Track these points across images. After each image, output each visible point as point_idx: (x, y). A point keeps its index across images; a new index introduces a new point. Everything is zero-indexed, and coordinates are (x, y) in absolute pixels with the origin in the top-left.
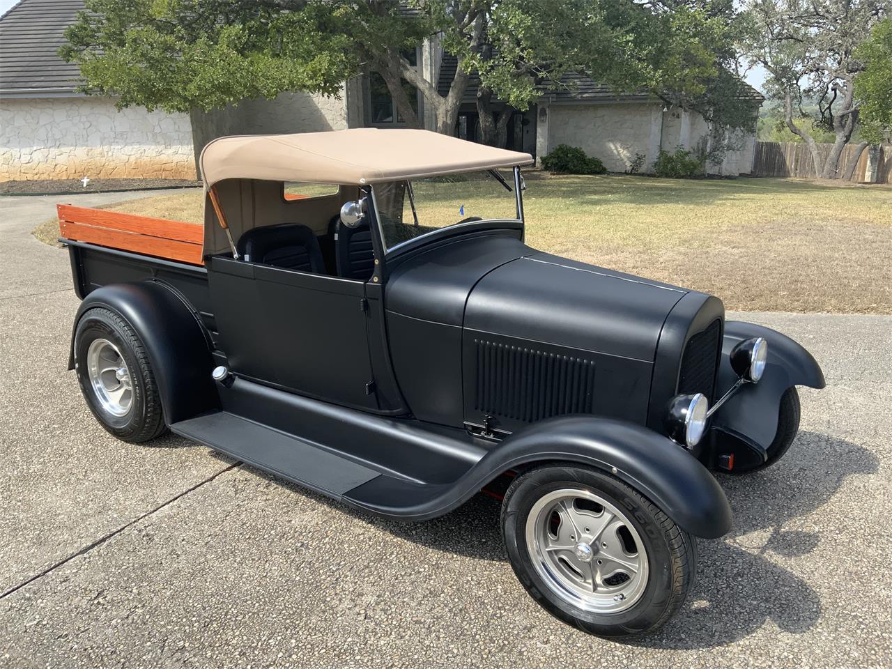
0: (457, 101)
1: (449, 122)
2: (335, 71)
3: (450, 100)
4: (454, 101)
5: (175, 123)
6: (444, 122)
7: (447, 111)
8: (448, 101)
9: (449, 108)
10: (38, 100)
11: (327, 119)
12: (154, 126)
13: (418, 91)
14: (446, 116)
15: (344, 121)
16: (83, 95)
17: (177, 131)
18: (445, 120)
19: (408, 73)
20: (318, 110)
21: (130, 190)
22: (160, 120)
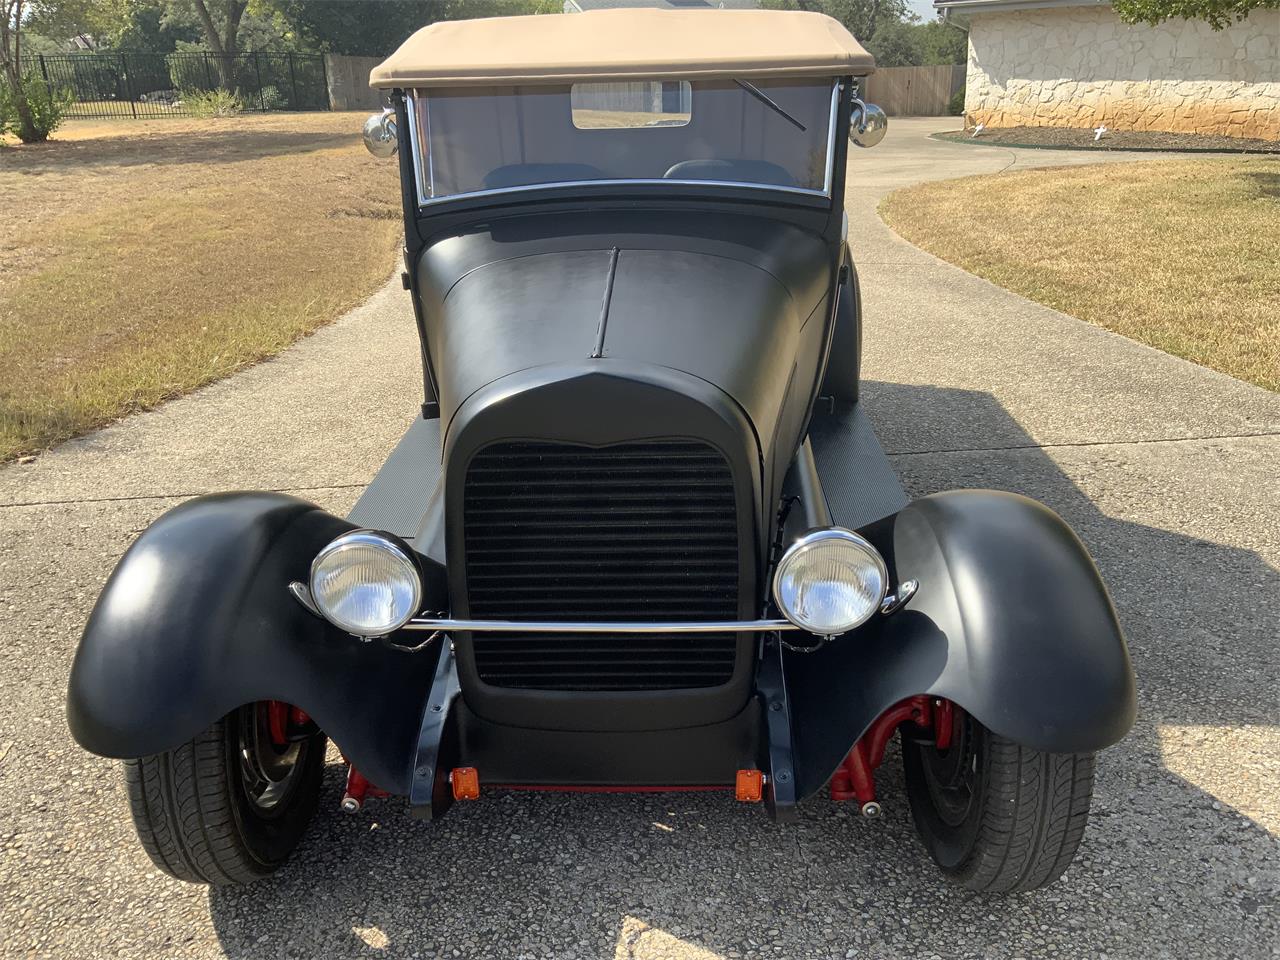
21: (1156, 150)
22: (1249, 39)
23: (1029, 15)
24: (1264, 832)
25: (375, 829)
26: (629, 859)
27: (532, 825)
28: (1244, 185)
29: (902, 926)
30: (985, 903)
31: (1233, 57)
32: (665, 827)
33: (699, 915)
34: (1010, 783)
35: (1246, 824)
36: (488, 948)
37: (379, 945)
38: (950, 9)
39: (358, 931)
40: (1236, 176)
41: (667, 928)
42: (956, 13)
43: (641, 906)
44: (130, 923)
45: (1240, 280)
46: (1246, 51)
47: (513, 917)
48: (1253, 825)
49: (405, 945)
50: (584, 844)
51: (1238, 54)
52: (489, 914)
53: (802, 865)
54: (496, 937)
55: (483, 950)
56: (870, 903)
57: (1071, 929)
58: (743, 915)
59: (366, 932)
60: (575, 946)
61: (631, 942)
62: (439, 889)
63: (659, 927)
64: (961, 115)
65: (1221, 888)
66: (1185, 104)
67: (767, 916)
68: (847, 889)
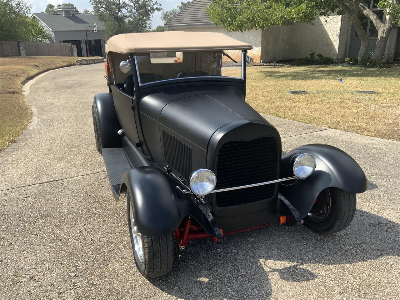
0: (391, 25)
1: (384, 36)
2: (309, 11)
3: (387, 25)
4: (390, 25)
5: (255, 37)
6: (381, 36)
7: (384, 31)
8: (386, 25)
9: (386, 29)
10: (206, 28)
11: (329, 35)
12: (247, 39)
13: (369, 19)
14: (383, 33)
15: (337, 36)
16: (216, 26)
17: (255, 41)
18: (382, 35)
19: (365, 11)
20: (325, 31)
21: (231, 66)
22: (249, 36)
23: (191, 29)
24: (367, 213)
25: (181, 257)
26: (249, 248)
27: (220, 246)
28: (261, 74)
29: (317, 246)
30: (329, 238)
31: (246, 41)
32: (251, 239)
33: (275, 255)
34: (343, 204)
35: (363, 212)
36: (233, 274)
37: (207, 281)
38: (169, 27)
39: (199, 279)
40: (258, 72)
41: (270, 259)
42: (171, 28)
43: (260, 256)
44: (134, 295)
45: (280, 97)
46: (249, 39)
47: (233, 266)
48: (365, 212)
49: (213, 279)
50: (236, 247)
51: (247, 40)
52: (227, 267)
53: (287, 240)
54: (233, 271)
55: (233, 275)
56: (307, 243)
57: (348, 238)
58: (284, 252)
59: (201, 279)
60: (253, 268)
61: (265, 264)
62: (210, 265)
63: (268, 259)
64: (175, 57)
65: (368, 224)
66: (236, 53)
67: (289, 251)
68: (300, 242)
